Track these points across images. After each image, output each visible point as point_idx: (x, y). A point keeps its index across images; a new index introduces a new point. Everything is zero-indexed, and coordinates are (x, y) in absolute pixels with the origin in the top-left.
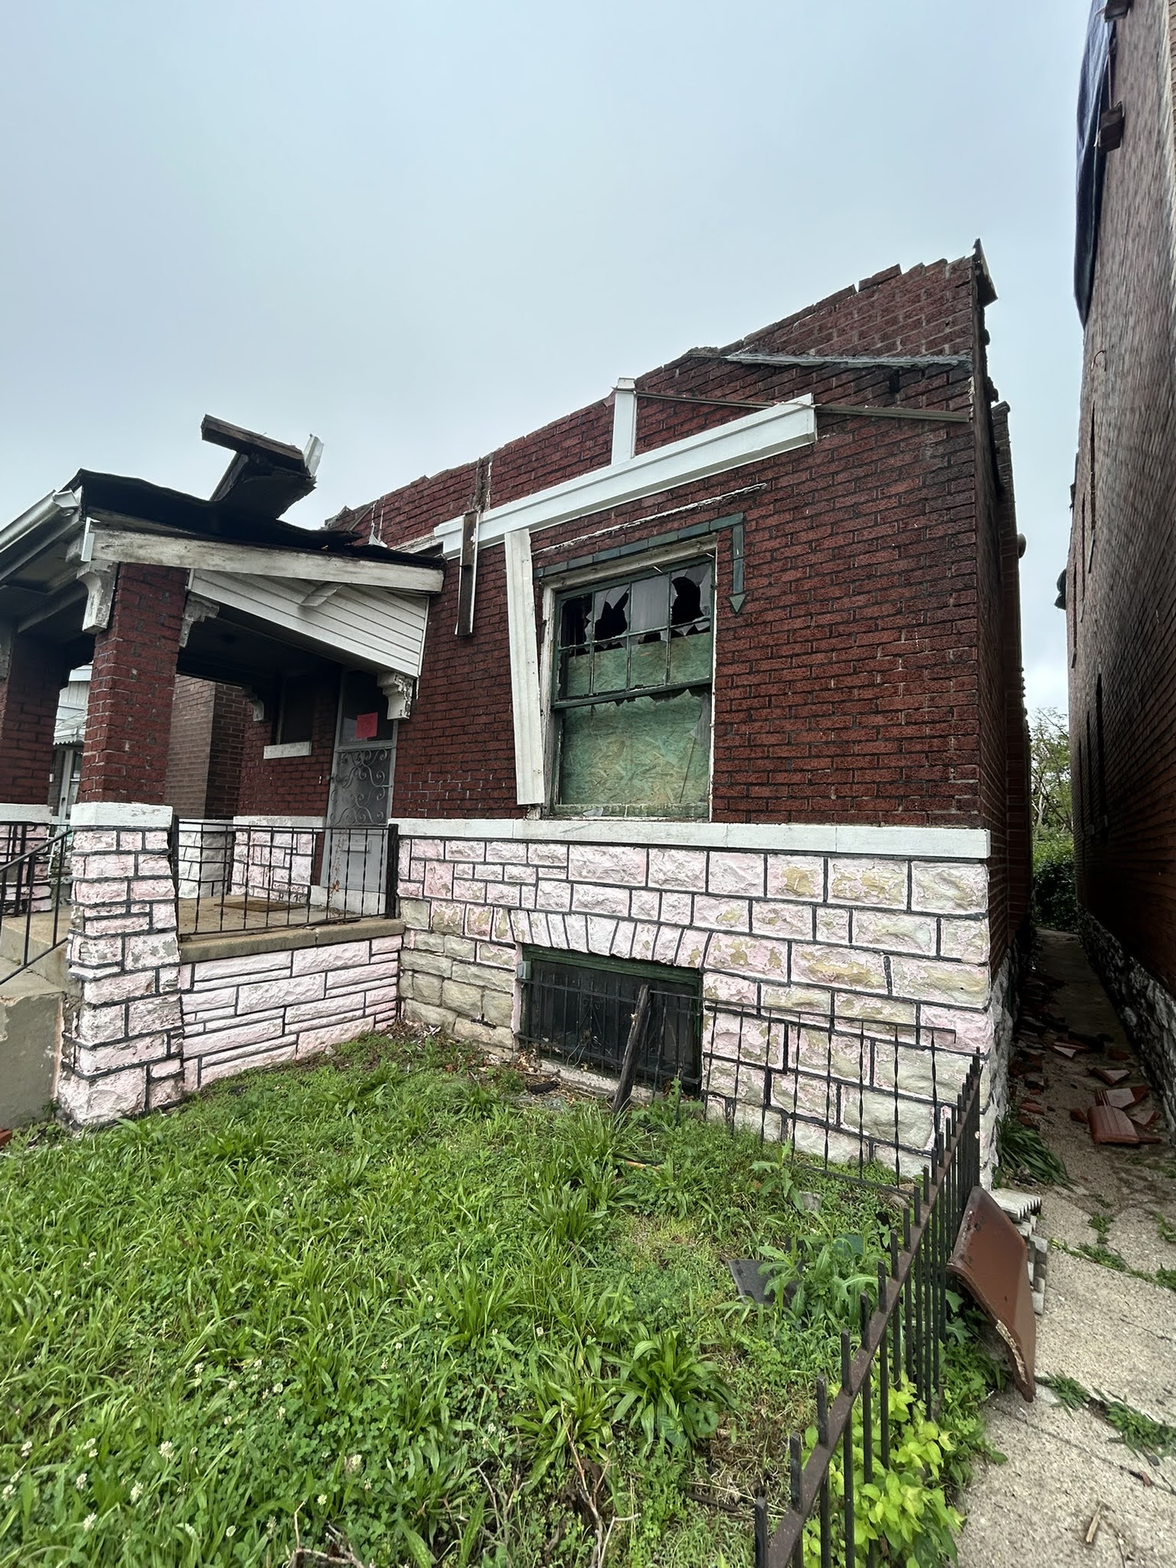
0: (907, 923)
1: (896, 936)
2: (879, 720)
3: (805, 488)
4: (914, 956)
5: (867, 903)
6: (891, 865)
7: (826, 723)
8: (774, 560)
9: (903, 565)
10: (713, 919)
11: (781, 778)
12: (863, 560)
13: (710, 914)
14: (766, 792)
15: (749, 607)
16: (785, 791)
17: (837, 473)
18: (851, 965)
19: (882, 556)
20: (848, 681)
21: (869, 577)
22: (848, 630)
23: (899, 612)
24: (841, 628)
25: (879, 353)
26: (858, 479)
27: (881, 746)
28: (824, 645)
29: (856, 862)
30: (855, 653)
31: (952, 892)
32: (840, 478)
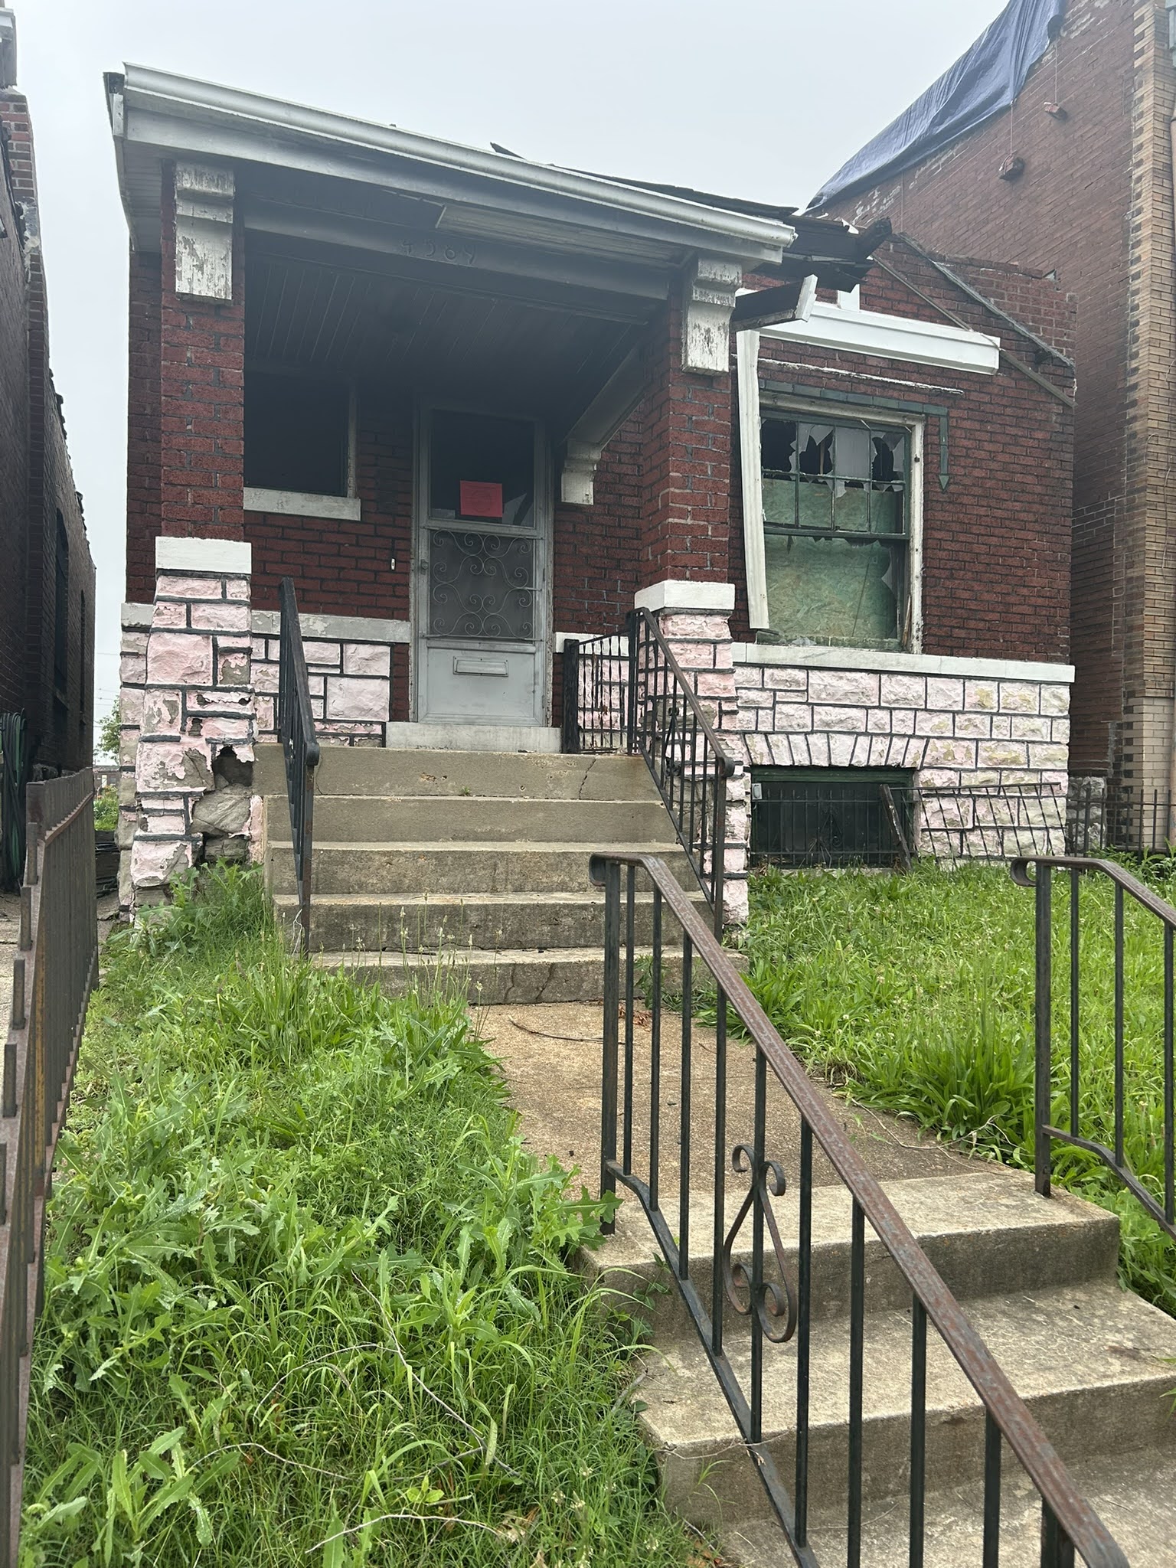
0: (1038, 722)
1: (1033, 731)
2: (1025, 591)
3: (988, 408)
4: (1041, 743)
5: (1020, 712)
6: (1030, 687)
7: (998, 589)
8: (967, 456)
9: (1039, 489)
10: (927, 729)
11: (972, 624)
12: (1018, 477)
13: (927, 725)
14: (962, 633)
15: (952, 488)
16: (974, 635)
17: (1006, 406)
18: (1010, 752)
19: (1030, 479)
20: (1010, 561)
21: (1023, 491)
22: (1011, 525)
23: (1036, 521)
24: (1007, 522)
25: (1030, 329)
26: (1017, 417)
27: (1025, 609)
28: (997, 531)
29: (1014, 685)
30: (1013, 542)
31: (1056, 702)
32: (1008, 411)
